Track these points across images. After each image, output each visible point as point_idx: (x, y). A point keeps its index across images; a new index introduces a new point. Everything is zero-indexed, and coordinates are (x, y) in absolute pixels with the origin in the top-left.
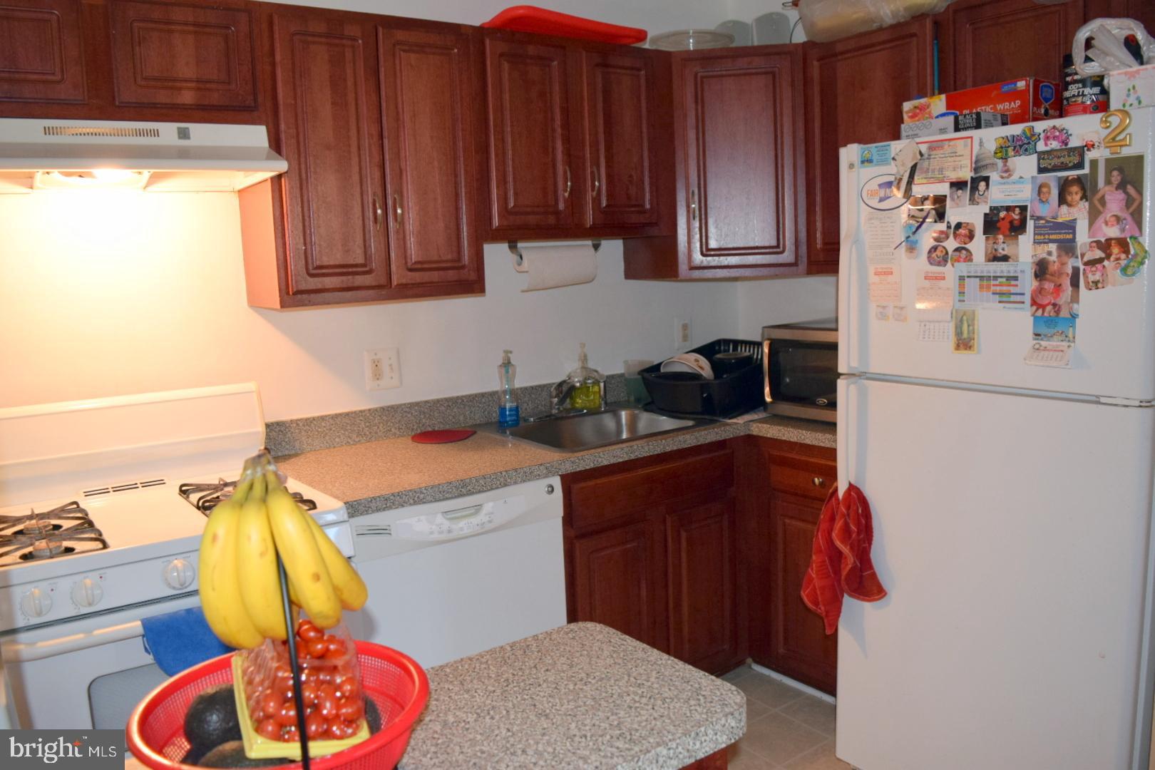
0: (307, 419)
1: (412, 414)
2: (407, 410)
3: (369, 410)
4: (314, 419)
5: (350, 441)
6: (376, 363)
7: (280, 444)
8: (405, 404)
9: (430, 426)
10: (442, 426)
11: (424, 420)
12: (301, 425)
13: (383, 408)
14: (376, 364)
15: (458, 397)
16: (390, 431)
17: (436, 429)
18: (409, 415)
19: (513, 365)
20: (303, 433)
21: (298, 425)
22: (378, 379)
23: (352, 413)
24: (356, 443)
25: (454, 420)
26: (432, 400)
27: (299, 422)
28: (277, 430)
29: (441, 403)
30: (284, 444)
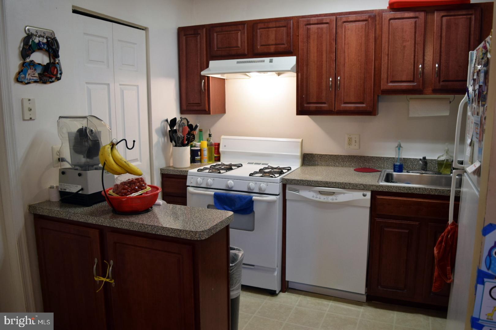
0: (321, 155)
1: (361, 160)
2: (359, 158)
3: (344, 155)
4: (323, 155)
5: (335, 165)
6: (350, 138)
7: (311, 161)
8: (358, 156)
9: (368, 166)
10: (373, 167)
11: (366, 164)
12: (319, 156)
13: (349, 156)
14: (350, 139)
15: (382, 157)
16: (351, 165)
17: (371, 167)
18: (360, 160)
20: (319, 159)
21: (317, 156)
22: (350, 145)
23: (337, 155)
24: (337, 166)
25: (379, 166)
26: (370, 157)
28: (310, 156)
29: (374, 158)
30: (312, 161)
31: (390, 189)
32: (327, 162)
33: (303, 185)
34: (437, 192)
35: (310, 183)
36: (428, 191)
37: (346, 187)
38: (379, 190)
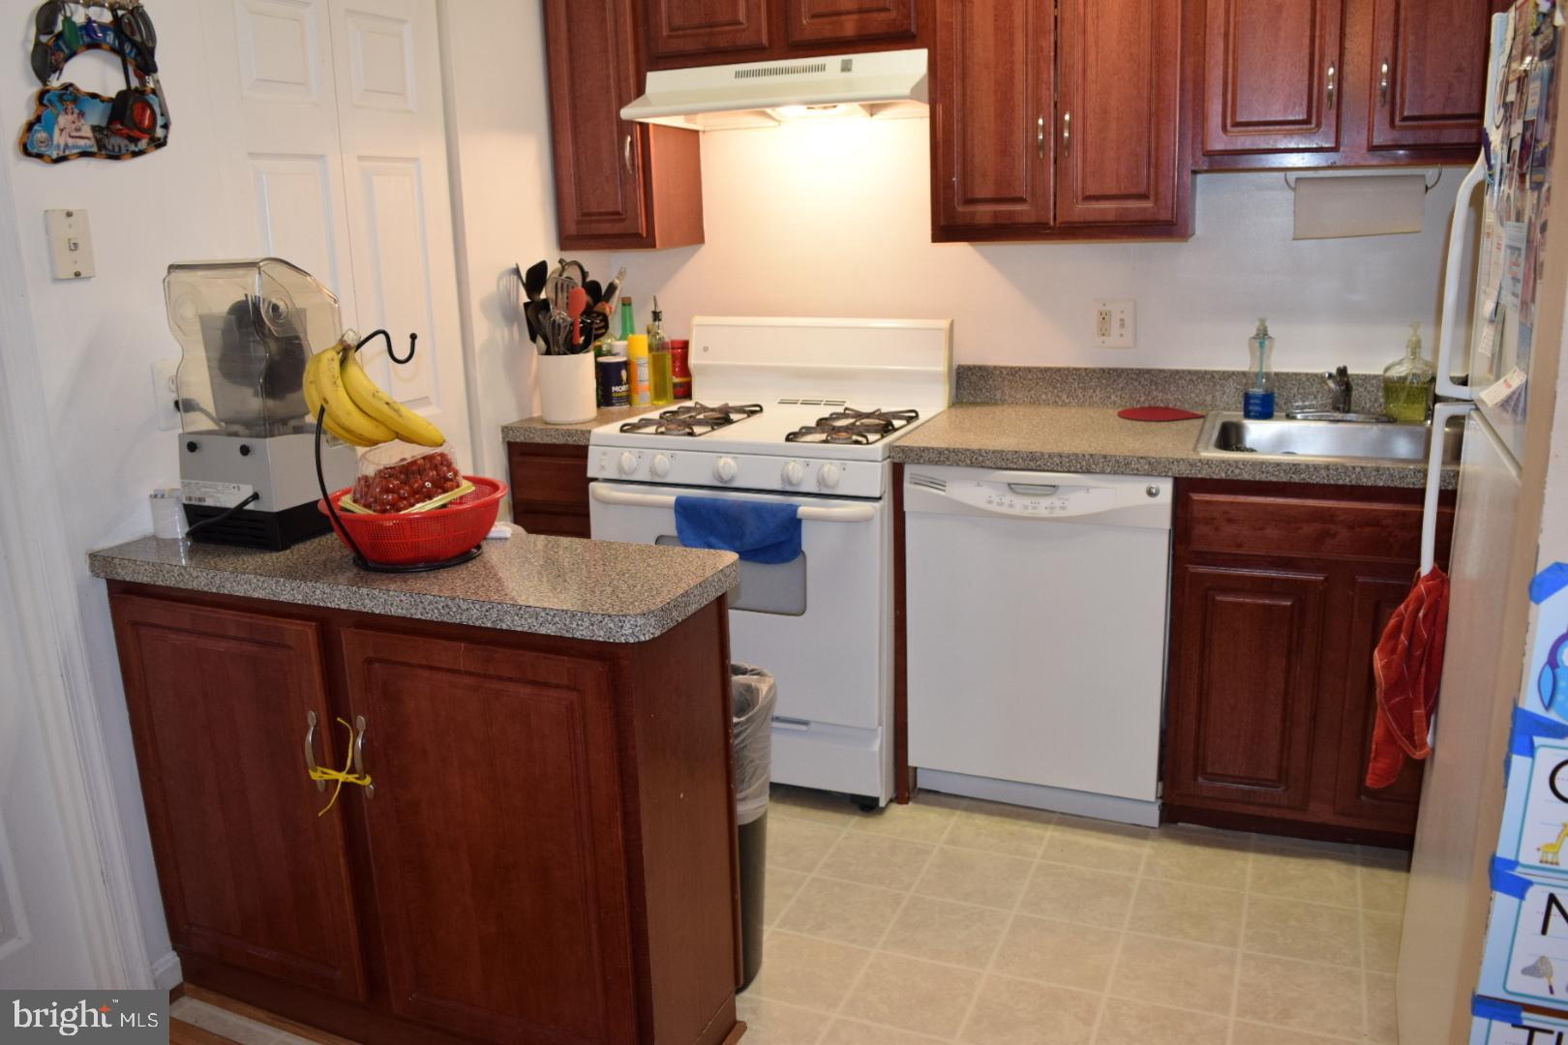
0: (1012, 368)
1: (1140, 382)
2: (1135, 376)
3: (1086, 369)
4: (1020, 369)
5: (1057, 399)
6: (1104, 315)
7: (981, 390)
8: (1132, 370)
9: (1162, 401)
10: (1178, 404)
11: (1155, 393)
12: (1005, 373)
13: (1103, 370)
14: (1104, 317)
15: (1206, 372)
16: (1110, 397)
17: (1171, 406)
18: (1136, 383)
19: (1270, 338)
20: (1006, 383)
21: (1001, 372)
22: (1103, 335)
23: (1064, 369)
24: (1064, 404)
25: (1197, 399)
26: (1170, 371)
27: (1003, 370)
28: (979, 374)
29: (1181, 374)
30: (984, 390)
31: (1232, 472)
32: (1033, 392)
33: (958, 465)
34: (1383, 478)
35: (981, 458)
36: (1354, 476)
37: (1094, 466)
38: (1199, 476)
